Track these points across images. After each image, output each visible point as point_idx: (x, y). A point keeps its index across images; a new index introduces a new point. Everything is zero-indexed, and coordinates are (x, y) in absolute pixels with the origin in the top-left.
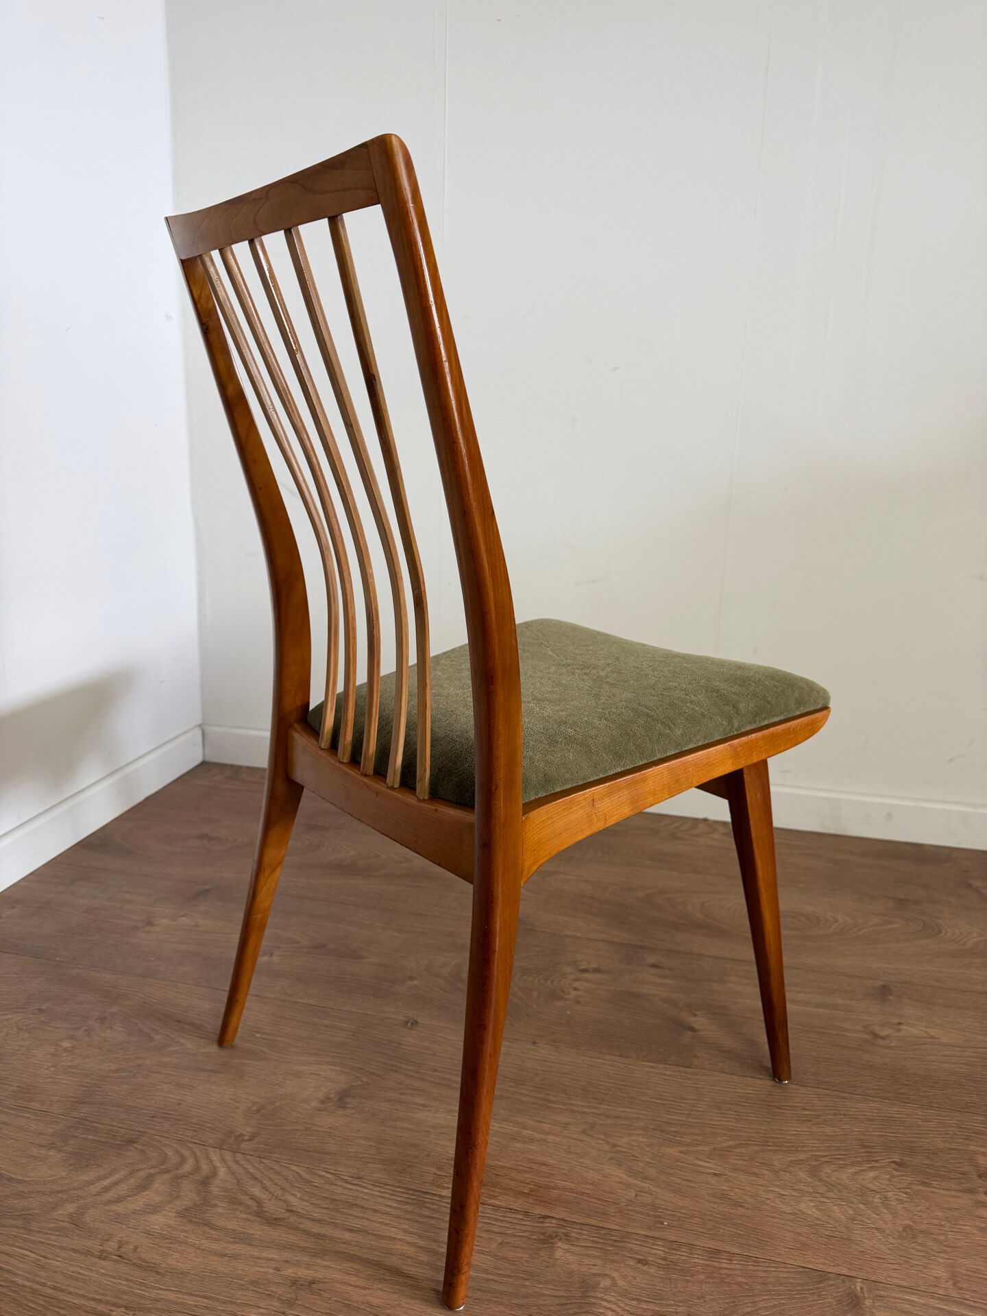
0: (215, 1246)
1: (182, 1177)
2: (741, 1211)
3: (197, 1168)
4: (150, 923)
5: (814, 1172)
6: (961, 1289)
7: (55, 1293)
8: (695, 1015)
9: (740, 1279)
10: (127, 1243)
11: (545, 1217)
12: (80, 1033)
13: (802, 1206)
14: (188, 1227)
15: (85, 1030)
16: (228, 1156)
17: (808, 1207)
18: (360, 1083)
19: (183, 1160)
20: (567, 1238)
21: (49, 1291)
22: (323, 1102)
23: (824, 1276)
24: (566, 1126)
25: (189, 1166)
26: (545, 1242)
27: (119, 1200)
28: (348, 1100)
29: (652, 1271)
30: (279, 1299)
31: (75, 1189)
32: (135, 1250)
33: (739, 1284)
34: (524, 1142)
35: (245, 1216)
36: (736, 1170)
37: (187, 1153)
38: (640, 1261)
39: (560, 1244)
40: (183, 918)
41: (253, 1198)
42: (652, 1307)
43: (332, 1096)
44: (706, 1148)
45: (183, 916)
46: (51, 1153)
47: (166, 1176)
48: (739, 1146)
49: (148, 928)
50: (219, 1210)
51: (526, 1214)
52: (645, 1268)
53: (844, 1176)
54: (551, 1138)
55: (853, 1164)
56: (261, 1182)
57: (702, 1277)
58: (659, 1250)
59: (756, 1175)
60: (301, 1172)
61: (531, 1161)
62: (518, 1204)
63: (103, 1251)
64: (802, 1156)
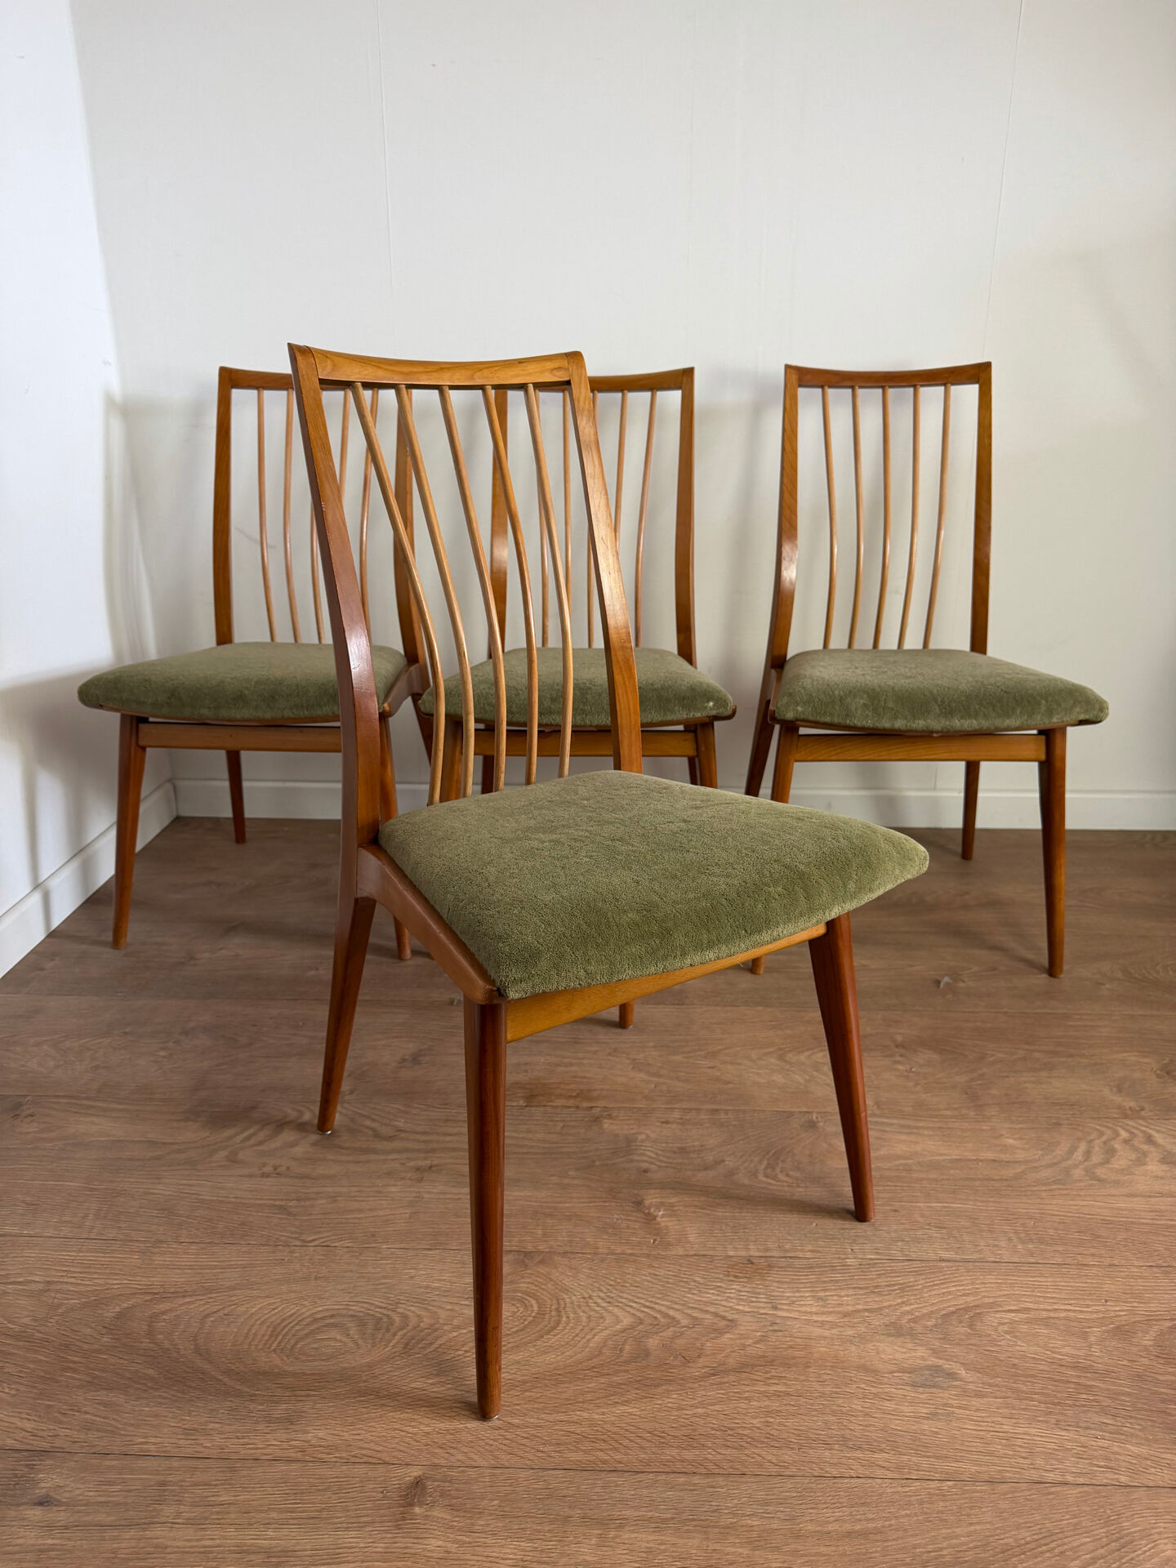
2: (730, 1086)
4: (192, 958)
5: (781, 1058)
6: (882, 1109)
7: (238, 1200)
9: (734, 1123)
10: (280, 1166)
11: (592, 1107)
12: (170, 1045)
13: (774, 1078)
14: (324, 1151)
15: (174, 1042)
17: (779, 1078)
18: (426, 1047)
20: (610, 1117)
21: (233, 1200)
22: (400, 1063)
23: (791, 1114)
24: (595, 1052)
26: (595, 1121)
27: (261, 1143)
28: (420, 1058)
29: (673, 1126)
30: (410, 1179)
31: (222, 1142)
32: (288, 1168)
33: (734, 1125)
34: (566, 1066)
35: (365, 1139)
36: (726, 1063)
37: (303, 1109)
38: (663, 1122)
39: (605, 1121)
40: (223, 951)
42: (676, 1145)
43: (407, 1057)
44: (702, 1053)
45: (221, 949)
46: (189, 1123)
47: (292, 1124)
48: (726, 1049)
49: (192, 962)
50: (344, 1137)
51: (577, 1107)
52: (668, 1125)
53: (802, 1057)
54: (585, 1061)
55: (808, 1050)
56: (370, 1116)
57: (707, 1125)
58: (676, 1115)
59: (740, 1064)
60: (399, 1107)
61: (574, 1077)
62: (571, 1102)
63: (263, 1173)
64: (772, 1050)
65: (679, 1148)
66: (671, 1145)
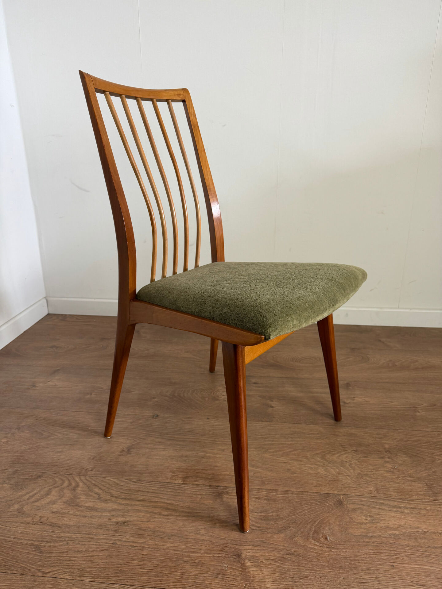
0: (82, 514)
1: (64, 488)
2: (295, 475)
3: (70, 484)
4: (34, 386)
5: (323, 457)
6: (380, 493)
7: (15, 540)
8: (273, 401)
9: (296, 500)
10: (44, 517)
11: (218, 486)
12: (9, 435)
13: (319, 471)
14: (69, 508)
15: (11, 434)
16: (83, 478)
17: (322, 471)
18: (136, 443)
19: (63, 482)
20: (227, 493)
21: (12, 539)
22: (121, 452)
23: (328, 495)
24: (223, 450)
25: (66, 483)
26: (219, 496)
27: (37, 500)
28: (131, 450)
29: (262, 501)
30: (112, 530)
31: (18, 498)
32: (48, 519)
33: (296, 502)
34: (207, 459)
35: (93, 500)
36: (293, 460)
37: (65, 479)
38: (257, 498)
39: (225, 496)
40: (49, 383)
41: (96, 493)
42: (263, 514)
43: (125, 449)
44: (280, 453)
45: (49, 382)
46: (4, 485)
47: (57, 489)
48: (293, 451)
49: (34, 388)
50: (82, 499)
51: (210, 486)
52: (259, 501)
53: (335, 458)
54: (218, 456)
55: (338, 453)
56: (98, 486)
57: (282, 501)
58: (264, 493)
59: (300, 461)
60: (115, 481)
61: (211, 466)
62: (207, 483)
63: (33, 521)
64: (318, 452)
65: (265, 516)
66: (260, 514)
